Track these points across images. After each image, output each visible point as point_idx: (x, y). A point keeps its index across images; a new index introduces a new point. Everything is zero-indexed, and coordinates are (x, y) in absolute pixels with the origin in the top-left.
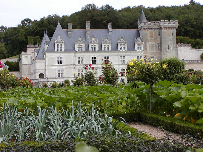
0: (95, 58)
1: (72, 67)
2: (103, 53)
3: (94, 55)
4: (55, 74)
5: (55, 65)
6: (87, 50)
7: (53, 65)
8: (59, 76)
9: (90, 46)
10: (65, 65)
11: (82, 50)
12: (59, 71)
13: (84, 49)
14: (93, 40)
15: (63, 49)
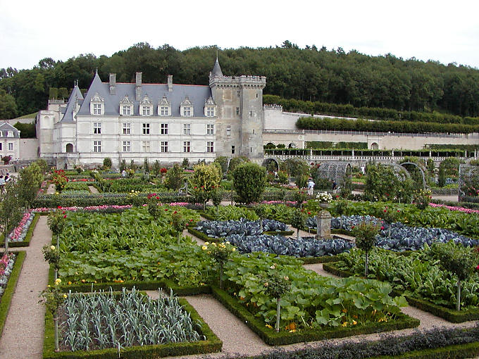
0: (148, 126)
1: (115, 137)
2: (159, 119)
3: (147, 121)
4: (90, 147)
5: (91, 135)
6: (137, 114)
7: (87, 135)
8: (95, 150)
9: (141, 108)
10: (104, 135)
11: (129, 113)
12: (95, 143)
13: (132, 113)
14: (146, 99)
15: (103, 112)
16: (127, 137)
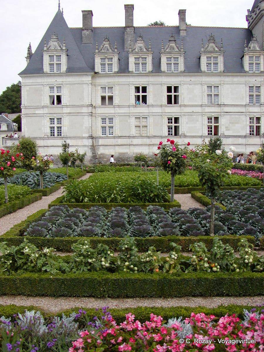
0: (144, 89)
1: (85, 110)
2: (163, 77)
3: (141, 82)
4: (42, 129)
5: (43, 107)
6: (124, 69)
7: (37, 108)
8: (52, 134)
9: (132, 60)
10: (67, 106)
11: (110, 70)
12: (52, 120)
13: (115, 68)
14: (140, 44)
15: (64, 68)
16: (107, 110)
